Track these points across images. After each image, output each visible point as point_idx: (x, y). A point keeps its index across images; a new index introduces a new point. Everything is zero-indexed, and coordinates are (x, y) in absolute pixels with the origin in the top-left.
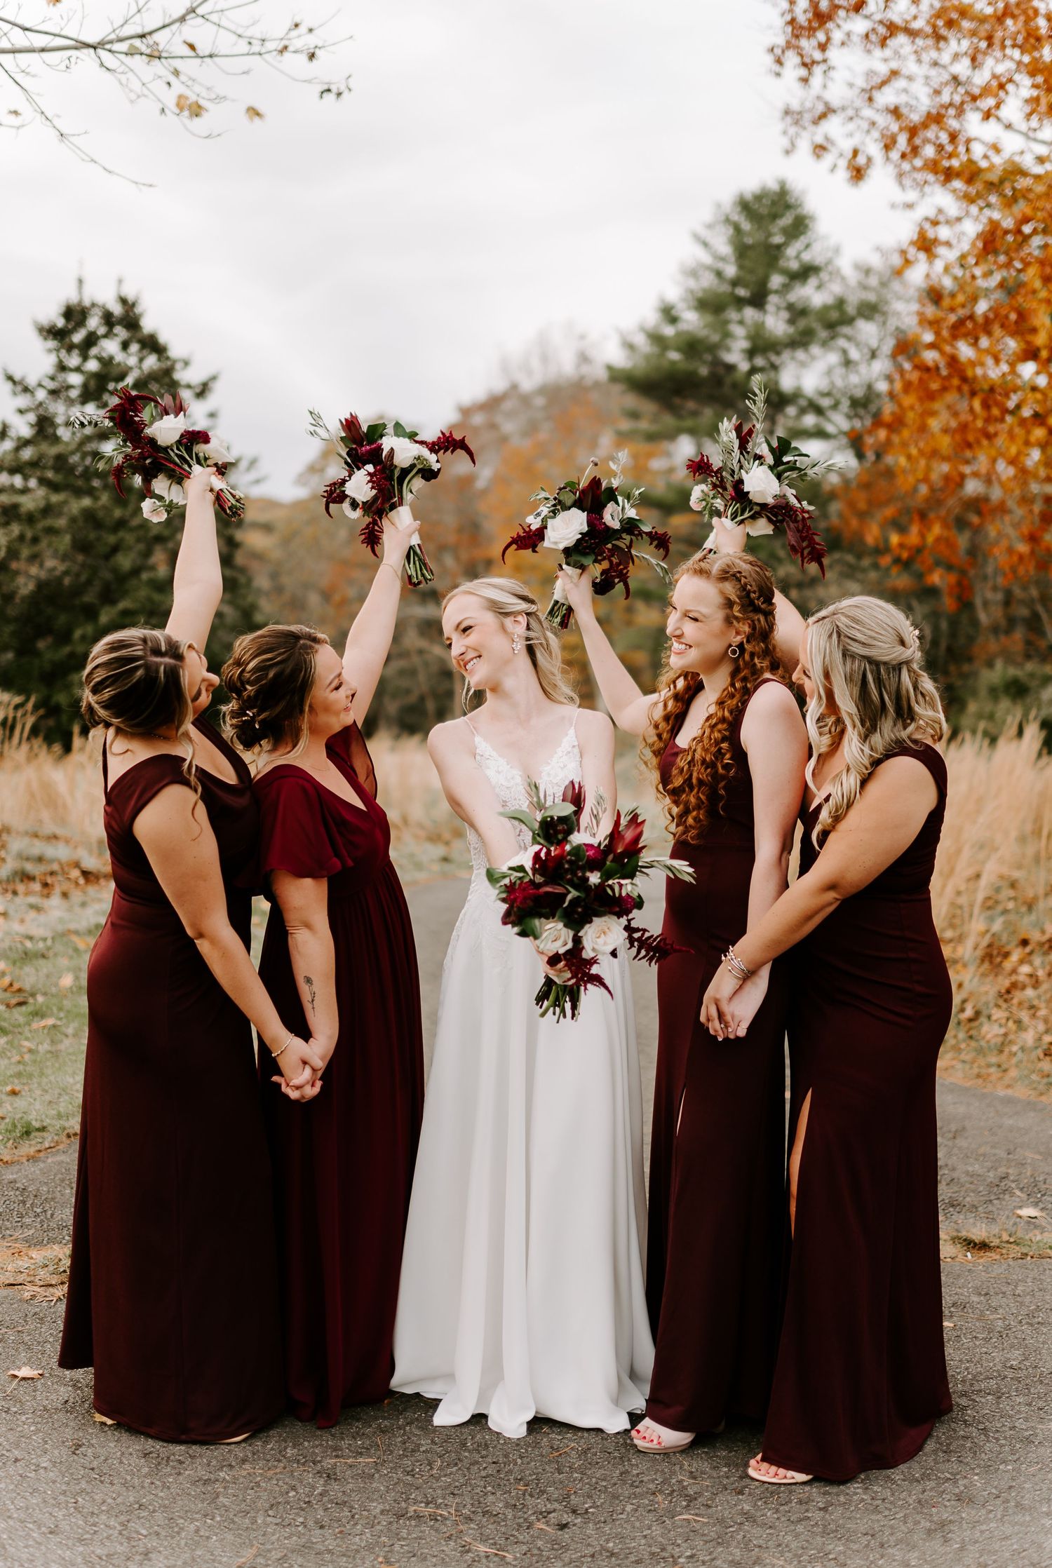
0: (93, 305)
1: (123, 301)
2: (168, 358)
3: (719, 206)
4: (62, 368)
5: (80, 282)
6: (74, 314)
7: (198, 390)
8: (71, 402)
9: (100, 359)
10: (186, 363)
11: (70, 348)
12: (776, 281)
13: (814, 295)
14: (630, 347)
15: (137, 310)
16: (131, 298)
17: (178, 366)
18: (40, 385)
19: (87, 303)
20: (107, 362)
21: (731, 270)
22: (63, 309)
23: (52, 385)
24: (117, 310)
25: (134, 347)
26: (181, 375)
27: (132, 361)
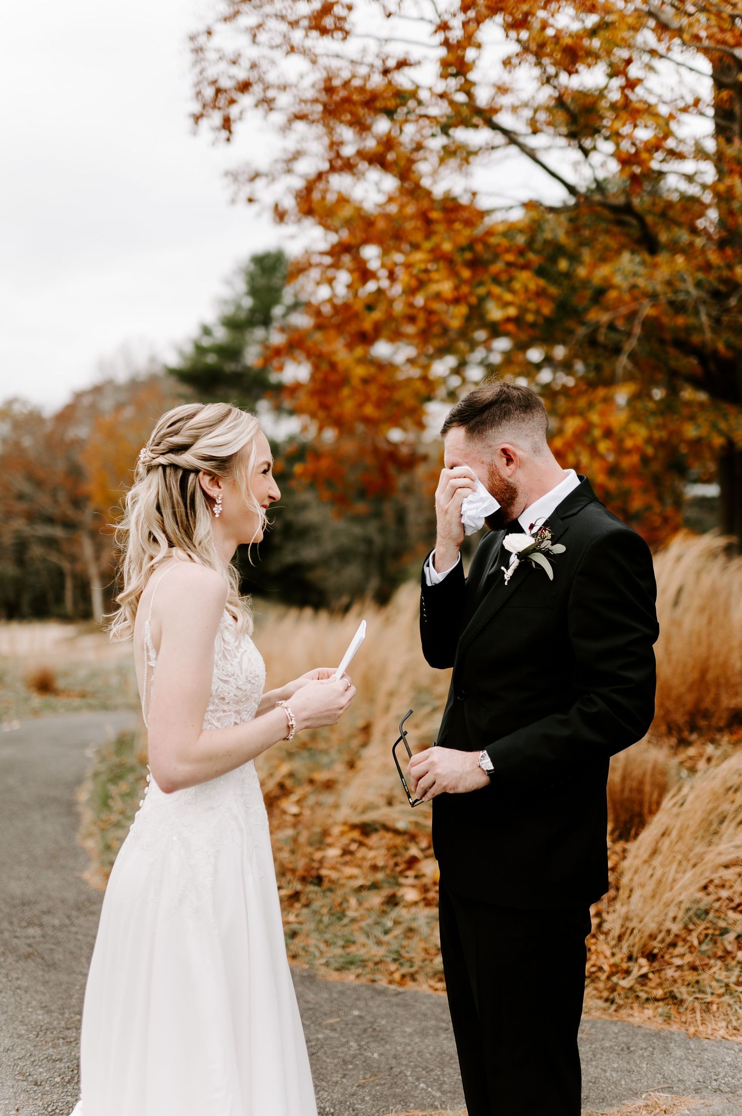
12: (278, 311)
14: (181, 353)
21: (247, 303)
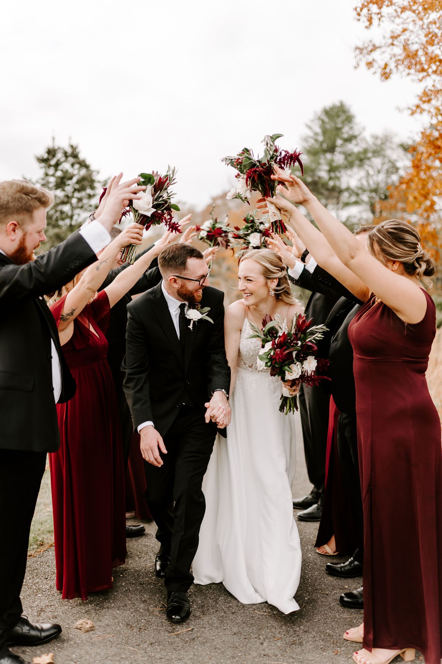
0: (59, 148)
1: (72, 147)
2: (90, 170)
3: (315, 113)
4: (47, 175)
5: (54, 138)
6: (51, 152)
7: (103, 184)
8: (50, 189)
9: (62, 171)
10: (98, 172)
11: (50, 166)
12: (339, 142)
13: (354, 148)
15: (77, 150)
16: (74, 145)
17: (94, 174)
18: (37, 182)
19: (56, 148)
20: (66, 172)
21: (321, 138)
22: (47, 150)
23: (43, 182)
24: (69, 151)
25: (77, 166)
26: (96, 177)
27: (76, 172)
